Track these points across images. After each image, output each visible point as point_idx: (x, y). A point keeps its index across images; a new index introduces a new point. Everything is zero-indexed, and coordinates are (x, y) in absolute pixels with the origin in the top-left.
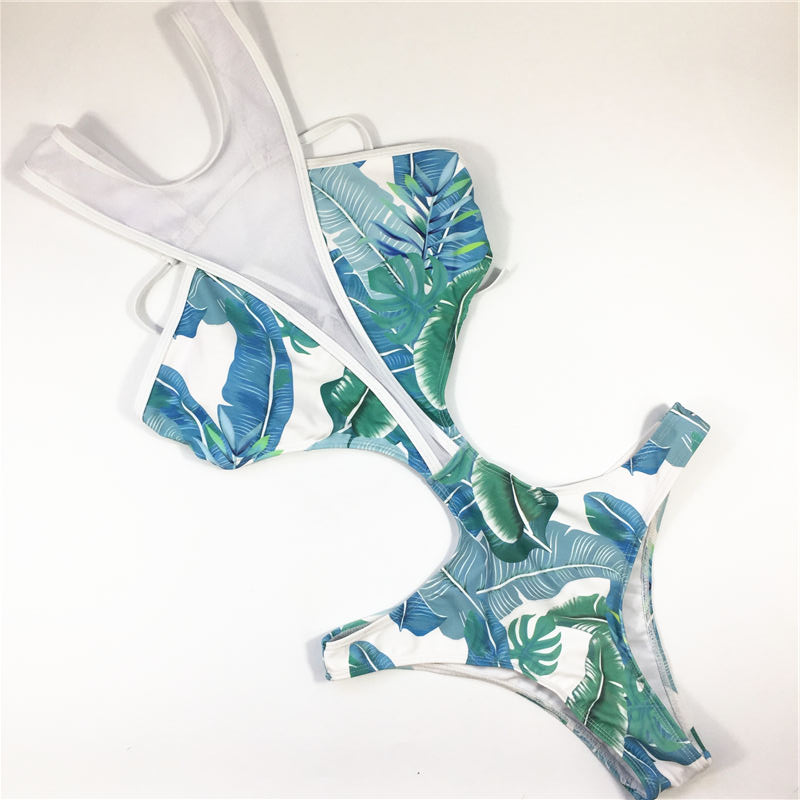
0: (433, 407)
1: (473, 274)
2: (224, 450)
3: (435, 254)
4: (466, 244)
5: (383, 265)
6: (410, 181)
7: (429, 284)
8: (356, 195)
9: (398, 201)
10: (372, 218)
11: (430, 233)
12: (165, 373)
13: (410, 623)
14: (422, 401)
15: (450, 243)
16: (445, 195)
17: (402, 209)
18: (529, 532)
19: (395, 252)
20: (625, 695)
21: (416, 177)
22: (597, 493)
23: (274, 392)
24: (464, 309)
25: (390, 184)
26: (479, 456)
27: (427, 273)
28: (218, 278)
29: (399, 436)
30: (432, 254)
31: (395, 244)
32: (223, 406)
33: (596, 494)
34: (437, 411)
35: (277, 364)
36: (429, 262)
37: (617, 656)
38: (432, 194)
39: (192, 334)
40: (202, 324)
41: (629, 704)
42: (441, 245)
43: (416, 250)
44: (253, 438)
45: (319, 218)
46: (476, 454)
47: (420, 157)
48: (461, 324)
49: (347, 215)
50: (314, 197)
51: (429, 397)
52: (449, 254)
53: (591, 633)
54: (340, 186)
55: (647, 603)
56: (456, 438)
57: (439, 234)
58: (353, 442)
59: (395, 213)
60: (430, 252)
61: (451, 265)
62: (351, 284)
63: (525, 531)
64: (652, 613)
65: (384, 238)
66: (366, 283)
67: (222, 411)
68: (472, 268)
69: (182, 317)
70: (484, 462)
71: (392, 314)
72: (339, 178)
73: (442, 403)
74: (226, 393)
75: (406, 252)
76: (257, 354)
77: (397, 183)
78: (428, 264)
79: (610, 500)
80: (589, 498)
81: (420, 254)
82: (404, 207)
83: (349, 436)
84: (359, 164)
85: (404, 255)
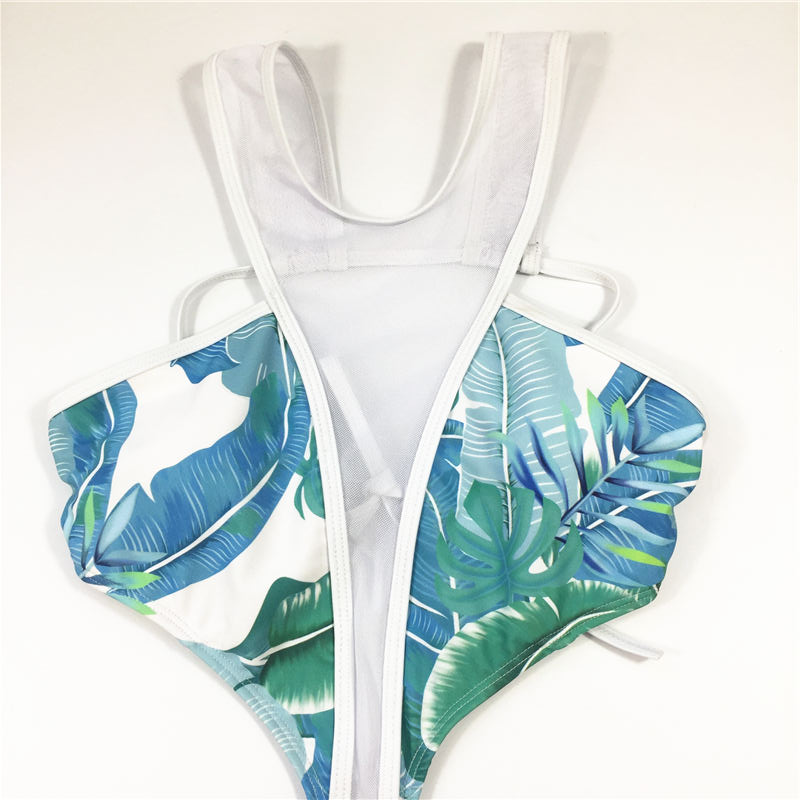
0: (419, 730)
1: (618, 597)
2: (87, 543)
3: (582, 527)
4: (638, 547)
5: (500, 487)
6: (619, 409)
7: (546, 561)
8: (534, 375)
9: (584, 422)
10: (534, 416)
11: (596, 494)
12: (121, 394)
14: (413, 709)
15: (615, 529)
16: (652, 464)
17: (580, 435)
19: (529, 482)
21: (631, 410)
23: (218, 531)
24: (568, 635)
25: (590, 394)
27: (554, 544)
28: (286, 342)
29: (320, 728)
30: (577, 523)
31: (538, 473)
32: (141, 491)
34: (420, 740)
35: (253, 500)
36: (568, 531)
38: (635, 449)
39: (196, 378)
40: (216, 377)
42: (599, 522)
43: (560, 502)
44: (134, 563)
45: (469, 369)
47: (657, 390)
48: (550, 650)
49: (505, 392)
50: (484, 340)
51: (427, 712)
52: (602, 542)
54: (525, 350)
57: (607, 504)
58: (248, 687)
59: (568, 433)
60: (577, 518)
61: (595, 558)
62: (442, 478)
65: (529, 453)
66: (462, 492)
67: (135, 494)
68: (624, 587)
69: (203, 350)
71: (465, 559)
72: (532, 341)
73: (439, 739)
74: (162, 478)
75: (546, 494)
76: (242, 467)
77: (601, 399)
78: (564, 532)
81: (563, 511)
82: (586, 434)
83: (249, 675)
84: (571, 342)
85: (540, 497)
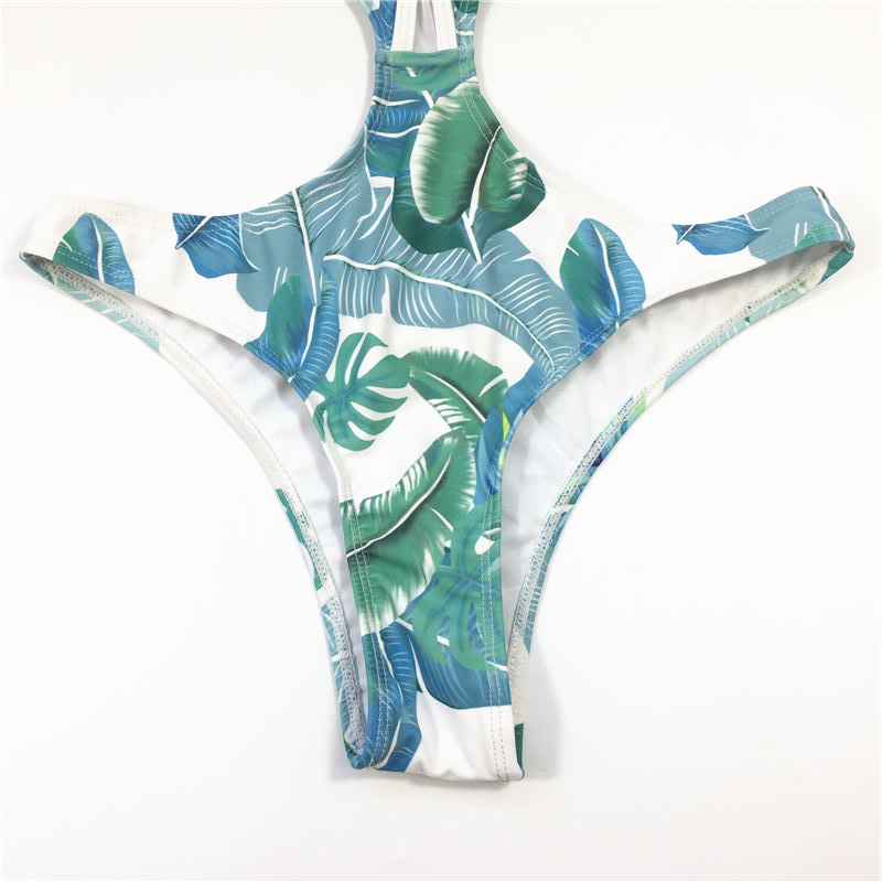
13: (197, 247)
18: (468, 220)
20: (448, 544)
22: (608, 230)
26: (473, 79)
33: (606, 229)
37: (469, 486)
41: (446, 561)
46: (473, 72)
53: (451, 426)
55: (577, 481)
56: (462, 33)
63: (464, 215)
64: (573, 501)
70: (476, 91)
79: (617, 250)
80: (589, 227)
